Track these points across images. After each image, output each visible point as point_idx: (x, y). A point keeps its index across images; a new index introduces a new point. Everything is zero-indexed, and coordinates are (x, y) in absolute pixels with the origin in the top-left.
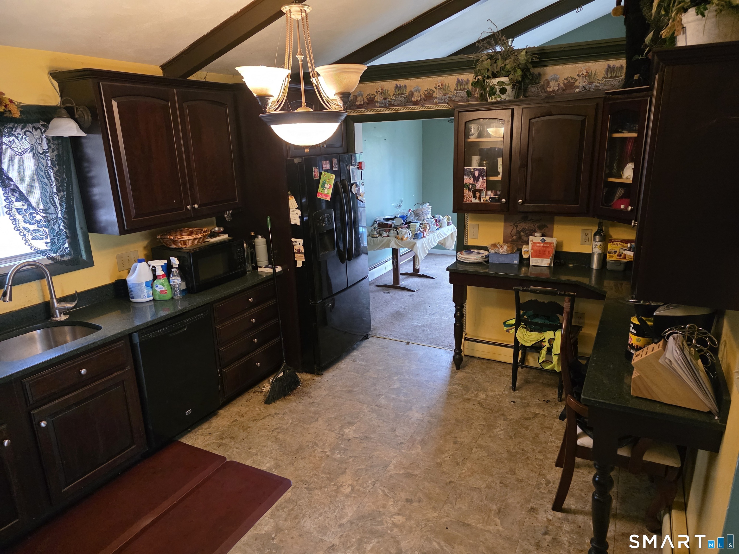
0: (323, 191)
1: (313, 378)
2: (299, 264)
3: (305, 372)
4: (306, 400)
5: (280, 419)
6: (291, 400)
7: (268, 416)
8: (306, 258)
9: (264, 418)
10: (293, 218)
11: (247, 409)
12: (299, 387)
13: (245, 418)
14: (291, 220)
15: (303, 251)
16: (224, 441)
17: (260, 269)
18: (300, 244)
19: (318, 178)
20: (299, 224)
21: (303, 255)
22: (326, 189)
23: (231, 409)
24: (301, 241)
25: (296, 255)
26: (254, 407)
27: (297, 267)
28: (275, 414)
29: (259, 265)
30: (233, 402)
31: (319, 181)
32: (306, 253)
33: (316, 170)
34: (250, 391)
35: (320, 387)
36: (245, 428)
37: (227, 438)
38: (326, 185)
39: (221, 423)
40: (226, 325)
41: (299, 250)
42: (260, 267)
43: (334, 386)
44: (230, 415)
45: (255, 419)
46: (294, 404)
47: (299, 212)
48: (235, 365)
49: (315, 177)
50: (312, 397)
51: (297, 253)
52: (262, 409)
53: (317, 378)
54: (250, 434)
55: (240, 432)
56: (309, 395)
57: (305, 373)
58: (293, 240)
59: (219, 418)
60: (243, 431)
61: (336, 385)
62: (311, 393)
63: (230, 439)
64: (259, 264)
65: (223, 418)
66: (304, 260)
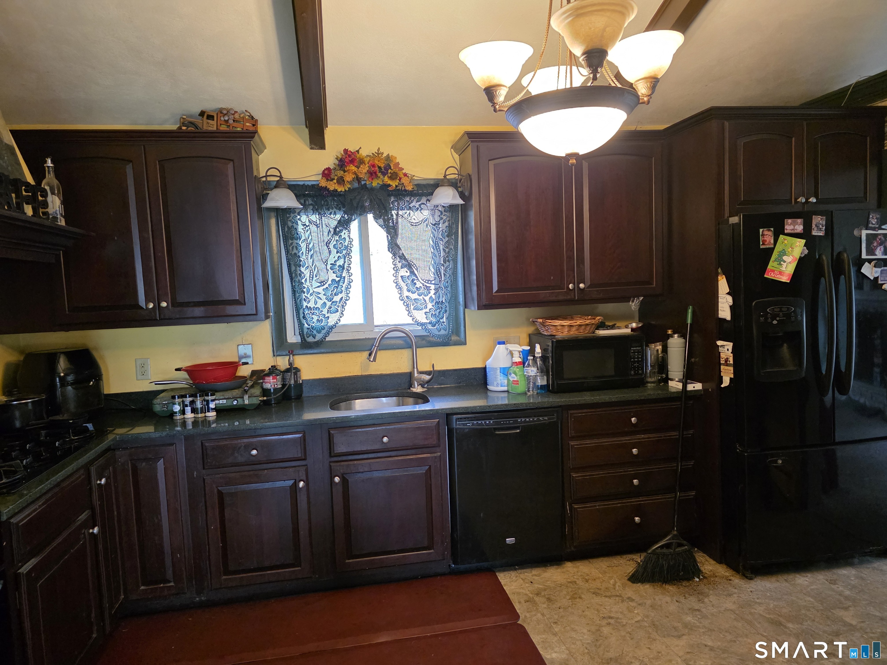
0: (777, 266)
1: (732, 578)
2: (726, 383)
3: (726, 564)
4: (692, 602)
5: (628, 608)
6: (668, 592)
7: (617, 596)
8: (735, 373)
9: (609, 597)
10: (722, 309)
11: (601, 576)
12: (698, 580)
13: (587, 585)
14: (720, 312)
15: (732, 362)
16: (537, 599)
17: (671, 383)
18: (728, 350)
19: (772, 246)
20: (728, 318)
21: (732, 368)
22: (785, 264)
23: (581, 567)
24: (729, 345)
25: (722, 367)
26: (611, 578)
27: (722, 386)
28: (629, 598)
29: (670, 377)
30: (591, 560)
31: (770, 251)
32: (736, 365)
33: (766, 233)
34: (625, 556)
35: (730, 595)
36: (576, 596)
37: (544, 596)
38: (785, 258)
39: (555, 577)
40: (587, 444)
41: (727, 360)
42: (672, 380)
43: (756, 603)
44: (574, 573)
45: (599, 592)
46: (668, 599)
47: (730, 299)
48: (595, 506)
49: (763, 244)
50: (703, 602)
51: (724, 364)
52: (618, 584)
53: (737, 581)
54: (574, 605)
55: (565, 598)
56: (701, 597)
57: (725, 566)
58: (719, 343)
59: (559, 570)
60: (569, 599)
61: (760, 604)
62: (708, 596)
63: (545, 600)
64: (671, 375)
65: (563, 572)
66: (732, 376)
